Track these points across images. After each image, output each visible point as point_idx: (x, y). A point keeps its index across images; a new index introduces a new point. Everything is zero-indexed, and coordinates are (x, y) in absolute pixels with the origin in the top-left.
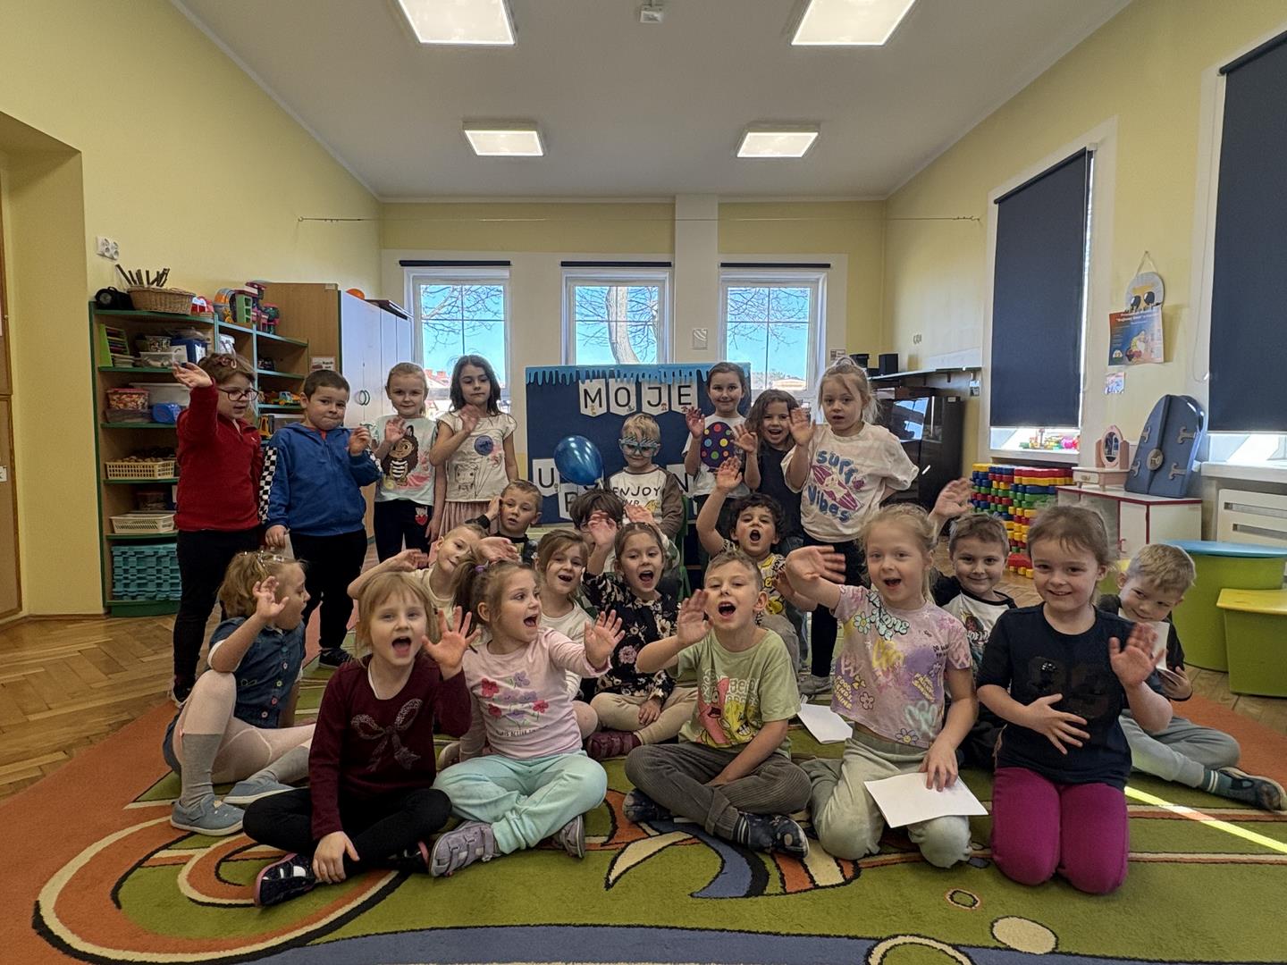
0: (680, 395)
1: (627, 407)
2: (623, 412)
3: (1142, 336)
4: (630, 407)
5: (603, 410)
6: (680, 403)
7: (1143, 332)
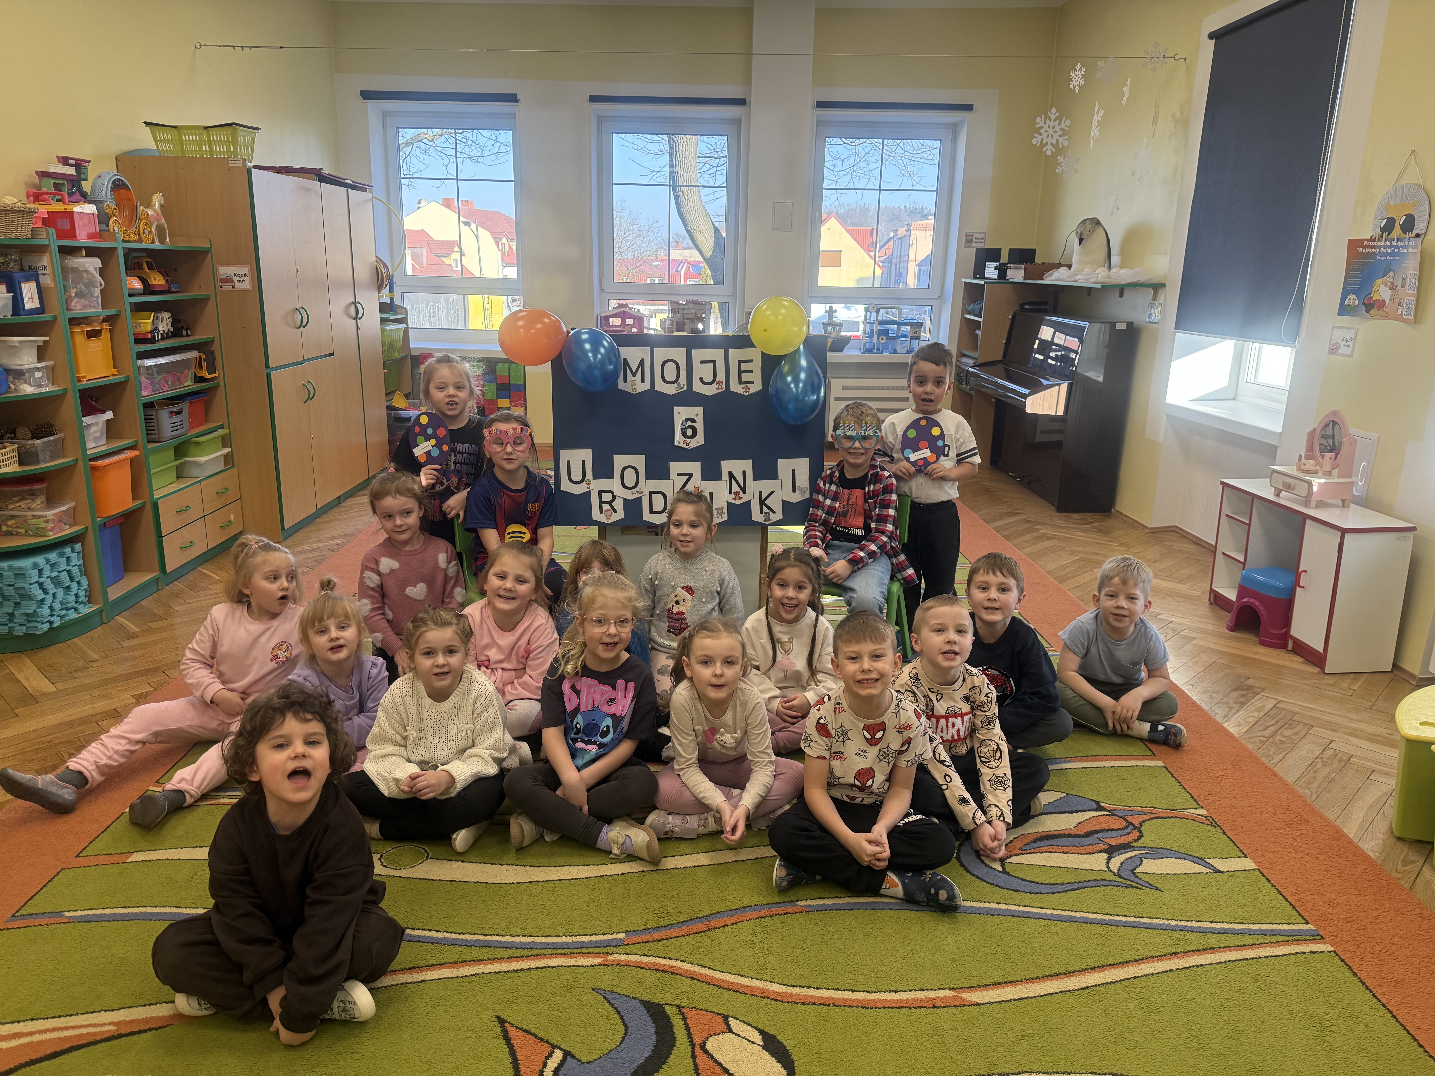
0: (740, 372)
1: (675, 385)
2: (670, 390)
3: (1388, 279)
4: (679, 385)
5: (646, 386)
6: (740, 382)
7: (1391, 274)
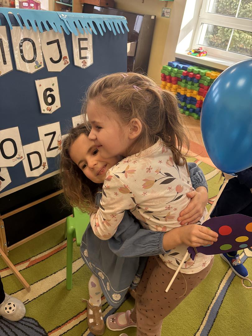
0: (81, 49)
1: (34, 63)
2: (30, 69)
4: (37, 63)
5: (9, 68)
6: (81, 58)
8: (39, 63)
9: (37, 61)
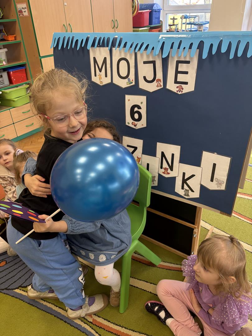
0: (177, 72)
2: (123, 84)
4: (129, 80)
5: (108, 80)
6: (176, 82)
8: (131, 80)
9: (129, 78)
